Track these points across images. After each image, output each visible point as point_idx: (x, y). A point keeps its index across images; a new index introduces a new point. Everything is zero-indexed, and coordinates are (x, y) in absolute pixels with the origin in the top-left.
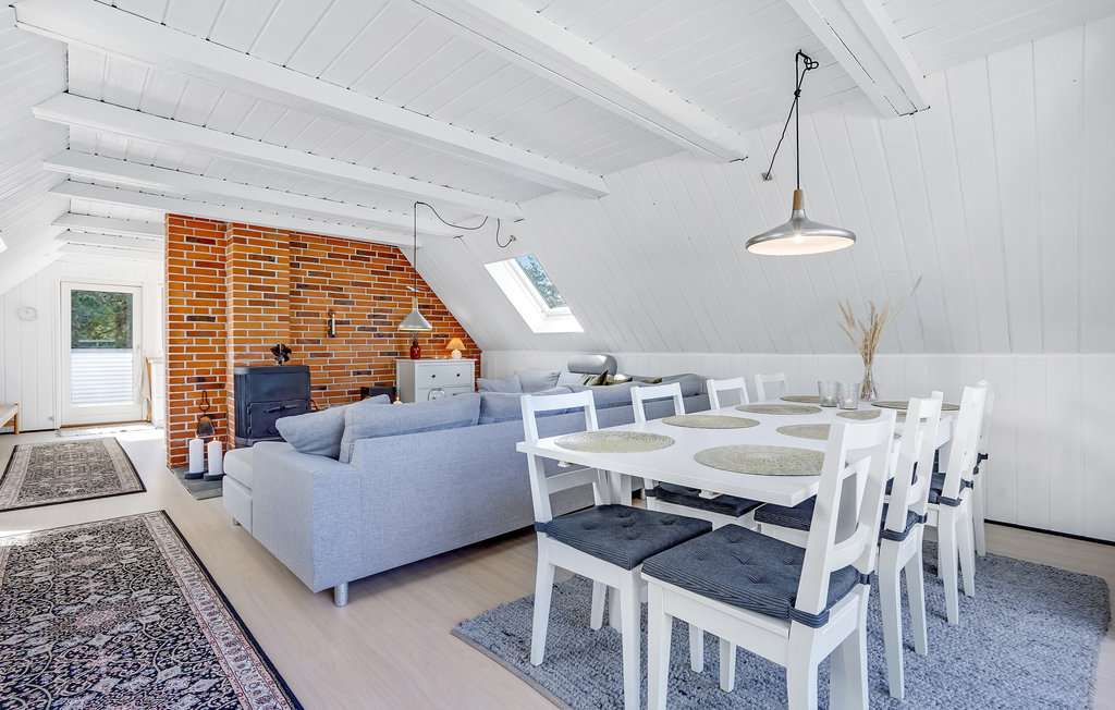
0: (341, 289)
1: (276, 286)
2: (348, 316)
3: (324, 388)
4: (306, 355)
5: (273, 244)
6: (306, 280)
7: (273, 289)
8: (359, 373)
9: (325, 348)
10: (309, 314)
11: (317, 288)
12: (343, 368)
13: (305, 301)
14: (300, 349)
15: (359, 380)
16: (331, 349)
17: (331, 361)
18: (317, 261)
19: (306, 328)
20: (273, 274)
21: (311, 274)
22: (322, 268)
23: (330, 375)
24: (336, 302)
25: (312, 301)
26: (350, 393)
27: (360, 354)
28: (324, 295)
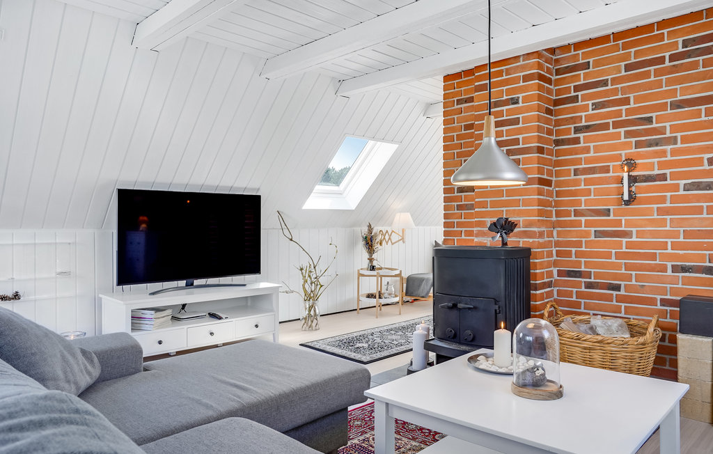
0: (649, 120)
1: (520, 137)
2: (662, 165)
3: (617, 288)
4: (587, 234)
5: (516, 80)
6: (588, 118)
7: (516, 142)
8: (684, 269)
9: (619, 223)
10: (592, 171)
11: (606, 126)
12: (653, 257)
13: (587, 150)
14: (579, 224)
15: (686, 281)
16: (628, 224)
17: (629, 245)
18: (605, 83)
19: (588, 192)
20: (516, 121)
21: (596, 106)
22: (615, 92)
23: (628, 267)
24: (638, 145)
25: (597, 149)
26: (664, 302)
27: (687, 234)
28: (618, 136)
